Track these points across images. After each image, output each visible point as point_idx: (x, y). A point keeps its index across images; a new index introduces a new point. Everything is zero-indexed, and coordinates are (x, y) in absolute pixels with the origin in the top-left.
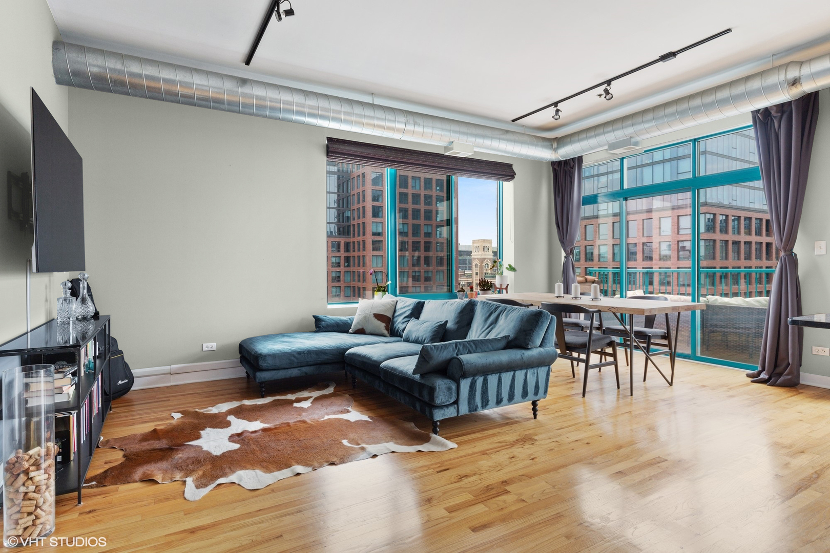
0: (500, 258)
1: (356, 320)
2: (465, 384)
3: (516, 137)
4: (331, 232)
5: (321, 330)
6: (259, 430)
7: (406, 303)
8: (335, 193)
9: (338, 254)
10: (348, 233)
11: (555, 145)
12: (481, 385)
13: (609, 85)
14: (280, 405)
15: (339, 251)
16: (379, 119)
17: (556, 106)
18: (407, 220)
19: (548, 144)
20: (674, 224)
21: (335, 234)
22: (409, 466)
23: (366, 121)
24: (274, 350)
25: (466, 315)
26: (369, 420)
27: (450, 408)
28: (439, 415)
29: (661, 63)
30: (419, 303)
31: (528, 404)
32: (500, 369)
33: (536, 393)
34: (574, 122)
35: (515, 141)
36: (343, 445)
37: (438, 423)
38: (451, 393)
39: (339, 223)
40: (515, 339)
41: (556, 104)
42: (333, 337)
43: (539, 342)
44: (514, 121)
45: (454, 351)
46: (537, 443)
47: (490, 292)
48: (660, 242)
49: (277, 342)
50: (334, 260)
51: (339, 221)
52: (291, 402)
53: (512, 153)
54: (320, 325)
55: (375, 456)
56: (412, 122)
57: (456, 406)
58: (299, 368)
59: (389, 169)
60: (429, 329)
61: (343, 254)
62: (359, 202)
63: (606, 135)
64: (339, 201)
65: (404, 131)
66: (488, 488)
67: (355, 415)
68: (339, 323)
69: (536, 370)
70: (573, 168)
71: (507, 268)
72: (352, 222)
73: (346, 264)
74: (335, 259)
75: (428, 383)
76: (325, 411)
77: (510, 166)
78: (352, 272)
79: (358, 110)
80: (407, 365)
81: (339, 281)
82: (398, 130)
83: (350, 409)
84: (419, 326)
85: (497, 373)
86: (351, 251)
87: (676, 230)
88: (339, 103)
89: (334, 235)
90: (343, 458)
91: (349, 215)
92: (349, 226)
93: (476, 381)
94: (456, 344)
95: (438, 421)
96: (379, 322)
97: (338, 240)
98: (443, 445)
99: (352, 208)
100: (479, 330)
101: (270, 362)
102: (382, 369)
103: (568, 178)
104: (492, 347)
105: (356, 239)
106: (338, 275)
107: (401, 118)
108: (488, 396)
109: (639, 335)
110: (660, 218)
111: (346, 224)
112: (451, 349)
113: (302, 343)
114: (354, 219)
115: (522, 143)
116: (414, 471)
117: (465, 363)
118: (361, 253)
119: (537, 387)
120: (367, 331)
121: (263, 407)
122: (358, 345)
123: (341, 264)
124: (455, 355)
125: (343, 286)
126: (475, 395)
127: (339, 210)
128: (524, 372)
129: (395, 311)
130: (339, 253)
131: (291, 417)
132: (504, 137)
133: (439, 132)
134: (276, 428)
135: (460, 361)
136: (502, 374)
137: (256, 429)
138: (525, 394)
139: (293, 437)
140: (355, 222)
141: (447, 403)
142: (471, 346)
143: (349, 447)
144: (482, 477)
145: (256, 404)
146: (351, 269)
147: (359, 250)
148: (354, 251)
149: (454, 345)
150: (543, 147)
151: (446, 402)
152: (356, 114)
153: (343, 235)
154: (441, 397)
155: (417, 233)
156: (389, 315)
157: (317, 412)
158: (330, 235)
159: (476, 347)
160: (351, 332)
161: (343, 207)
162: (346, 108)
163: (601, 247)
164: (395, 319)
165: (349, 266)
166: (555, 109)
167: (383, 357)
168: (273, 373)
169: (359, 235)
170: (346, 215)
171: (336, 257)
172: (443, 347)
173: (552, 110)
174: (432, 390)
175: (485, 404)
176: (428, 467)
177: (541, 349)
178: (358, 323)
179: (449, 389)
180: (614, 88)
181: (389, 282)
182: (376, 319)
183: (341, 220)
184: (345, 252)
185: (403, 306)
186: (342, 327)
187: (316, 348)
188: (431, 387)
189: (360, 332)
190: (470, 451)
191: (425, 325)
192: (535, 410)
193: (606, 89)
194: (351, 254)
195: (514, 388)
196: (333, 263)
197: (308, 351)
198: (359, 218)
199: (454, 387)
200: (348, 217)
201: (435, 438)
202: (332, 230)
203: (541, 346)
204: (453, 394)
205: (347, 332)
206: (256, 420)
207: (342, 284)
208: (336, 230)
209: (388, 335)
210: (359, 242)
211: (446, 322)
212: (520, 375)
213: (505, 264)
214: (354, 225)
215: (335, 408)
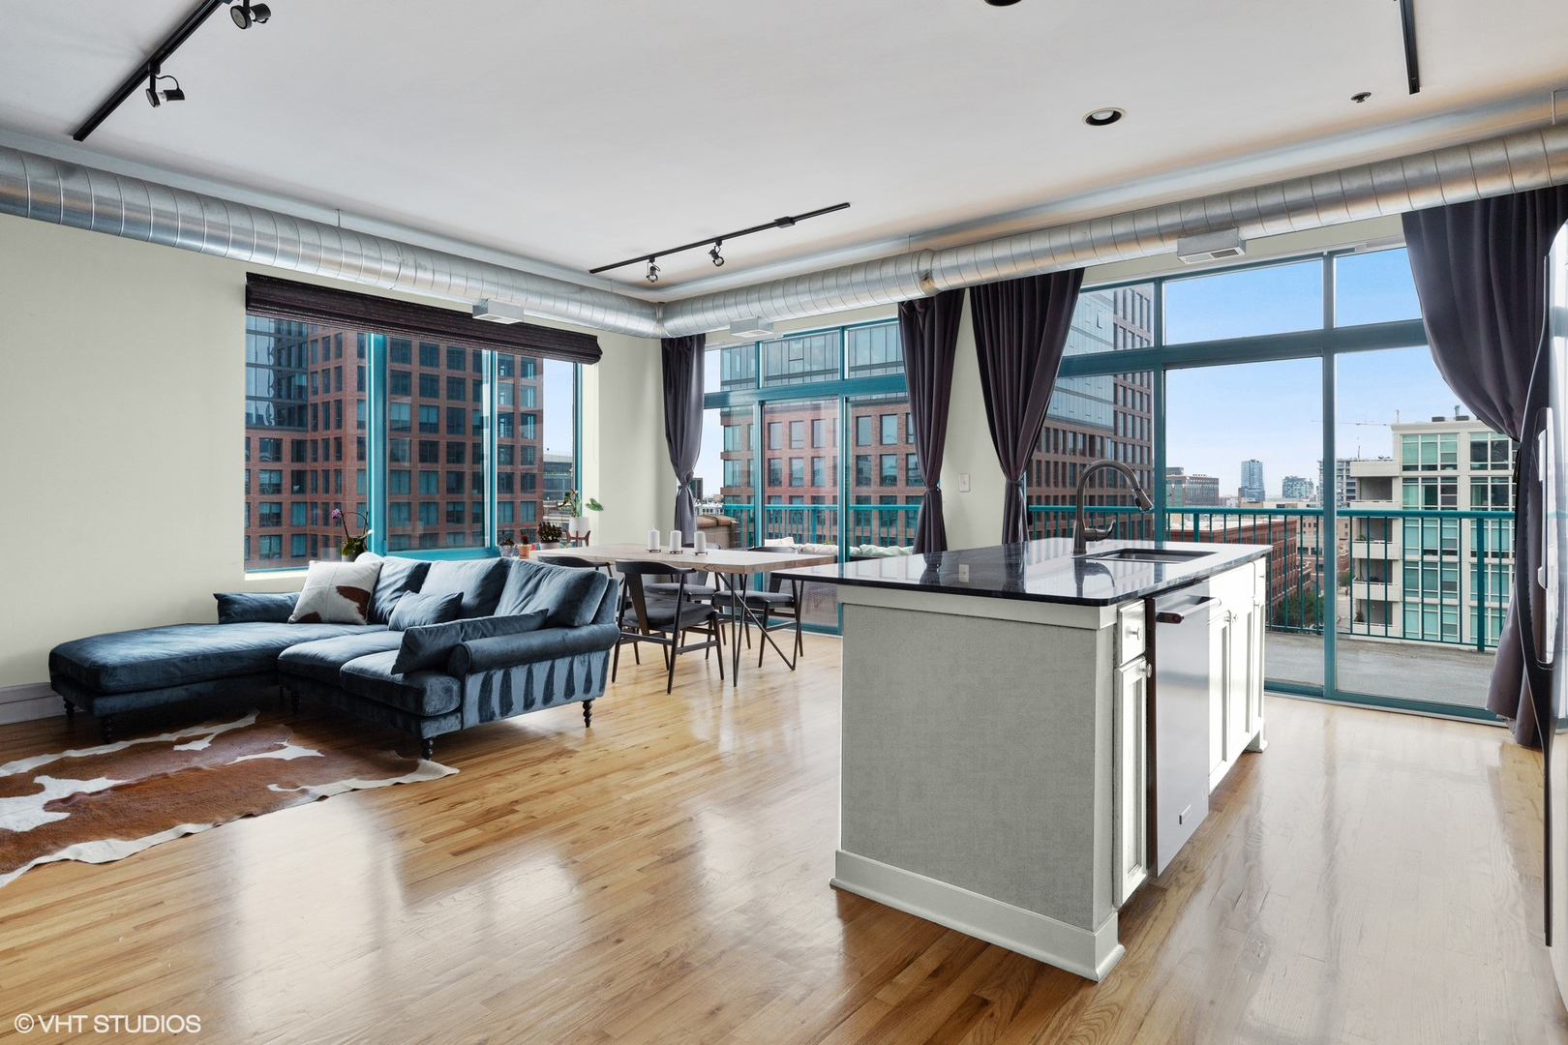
0: (576, 489)
1: (302, 599)
2: (474, 684)
3: (596, 298)
4: (259, 418)
5: (231, 620)
6: (106, 790)
7: (397, 567)
8: (269, 334)
9: (276, 466)
10: (302, 423)
11: (660, 314)
12: (500, 683)
13: (719, 244)
14: (145, 751)
15: (278, 459)
16: (349, 254)
17: (652, 261)
18: (437, 400)
19: (649, 311)
20: (900, 426)
21: (269, 422)
22: (377, 802)
23: (323, 255)
24: (134, 658)
25: (493, 584)
26: (319, 755)
27: (449, 718)
28: (431, 731)
29: (776, 229)
30: (420, 566)
31: (577, 707)
32: (529, 658)
33: (587, 689)
34: (687, 282)
35: (594, 304)
36: (270, 791)
37: (431, 743)
38: (451, 696)
39: (279, 400)
40: (556, 613)
41: (652, 258)
42: (258, 629)
43: (590, 617)
44: (593, 271)
45: (458, 635)
46: (578, 755)
47: (558, 544)
48: (881, 455)
49: (138, 644)
50: (265, 478)
51: (278, 394)
52: (170, 745)
53: (591, 322)
54: (229, 610)
55: (323, 798)
56: (411, 262)
57: (459, 715)
58: (185, 687)
59: (372, 335)
60: (433, 607)
61: (287, 465)
62: (327, 357)
63: (727, 309)
64: (279, 351)
65: (397, 277)
66: (489, 811)
67: (292, 751)
68: (267, 605)
69: (587, 657)
70: (690, 349)
71: (588, 505)
72: (312, 399)
73: (296, 488)
74: (267, 475)
75: (415, 685)
76: (238, 750)
77: (594, 338)
78: (309, 505)
79: (308, 236)
80: (383, 664)
81: (278, 523)
82: (387, 275)
83: (285, 743)
84: (416, 604)
85: (526, 664)
86: (309, 460)
87: (904, 436)
88: (272, 224)
89: (267, 423)
90: (271, 805)
91: (304, 383)
92: (302, 408)
93: (491, 677)
94: (462, 625)
95: (429, 739)
96: (348, 601)
97: (276, 435)
98: (437, 771)
99: (311, 368)
100: (511, 604)
101: (125, 678)
102: (344, 673)
103: (684, 364)
104: (520, 626)
105: (320, 435)
106: (275, 510)
107: (392, 256)
108: (511, 698)
109: (754, 601)
110: (881, 416)
111: (295, 402)
112: (454, 632)
113: (191, 642)
114: (316, 392)
115: (606, 307)
116: (380, 807)
117: (473, 651)
118: (332, 465)
119: (588, 681)
120: (324, 616)
121: (110, 757)
122: (305, 640)
123: (284, 487)
124: (460, 641)
125: (287, 536)
126: (490, 697)
127: (279, 371)
128: (568, 660)
129: (378, 581)
130: (278, 464)
131: (170, 766)
132: (578, 296)
133: (462, 282)
134: (140, 784)
135: (465, 649)
136: (534, 664)
137: (101, 789)
138: (569, 692)
139: (175, 792)
140: (319, 399)
141: (445, 712)
142: (486, 627)
143: (279, 793)
144: (485, 801)
145: (95, 755)
146: (308, 497)
147: (327, 458)
148: (315, 460)
149: (459, 627)
150: (641, 315)
151: (443, 709)
152: (305, 244)
153: (289, 425)
154: (434, 702)
155: (458, 425)
156: (368, 588)
157: (222, 753)
158: (253, 423)
159: (495, 629)
160: (293, 620)
161: (289, 365)
162: (284, 231)
163: (794, 461)
164: (378, 595)
165: (302, 491)
166: (651, 265)
167: (346, 655)
168: (132, 697)
169: (327, 426)
170: (297, 381)
171: (271, 471)
172: (441, 630)
173: (645, 265)
174: (420, 693)
175: (507, 708)
176: (408, 800)
177: (595, 627)
178: (307, 604)
179: (448, 690)
180: (727, 249)
181: (371, 532)
182: (341, 596)
183: (284, 393)
184: (292, 461)
185: (392, 572)
186: (275, 612)
187: (220, 649)
188: (418, 689)
189: (311, 618)
190: (477, 775)
191: (427, 600)
192: (587, 715)
193: (714, 250)
194: (308, 465)
195: (553, 685)
196: (261, 485)
197: (203, 656)
198: (327, 390)
199: (455, 687)
200: (301, 388)
201: (425, 764)
202: (262, 412)
203: (594, 622)
204: (455, 698)
205: (285, 621)
206: (98, 776)
207: (284, 530)
208: (272, 411)
209: (363, 622)
210: (326, 442)
211: (461, 595)
212: (561, 666)
213: (585, 500)
214: (315, 406)
215: (256, 745)
